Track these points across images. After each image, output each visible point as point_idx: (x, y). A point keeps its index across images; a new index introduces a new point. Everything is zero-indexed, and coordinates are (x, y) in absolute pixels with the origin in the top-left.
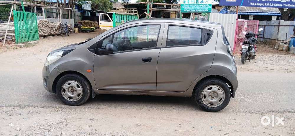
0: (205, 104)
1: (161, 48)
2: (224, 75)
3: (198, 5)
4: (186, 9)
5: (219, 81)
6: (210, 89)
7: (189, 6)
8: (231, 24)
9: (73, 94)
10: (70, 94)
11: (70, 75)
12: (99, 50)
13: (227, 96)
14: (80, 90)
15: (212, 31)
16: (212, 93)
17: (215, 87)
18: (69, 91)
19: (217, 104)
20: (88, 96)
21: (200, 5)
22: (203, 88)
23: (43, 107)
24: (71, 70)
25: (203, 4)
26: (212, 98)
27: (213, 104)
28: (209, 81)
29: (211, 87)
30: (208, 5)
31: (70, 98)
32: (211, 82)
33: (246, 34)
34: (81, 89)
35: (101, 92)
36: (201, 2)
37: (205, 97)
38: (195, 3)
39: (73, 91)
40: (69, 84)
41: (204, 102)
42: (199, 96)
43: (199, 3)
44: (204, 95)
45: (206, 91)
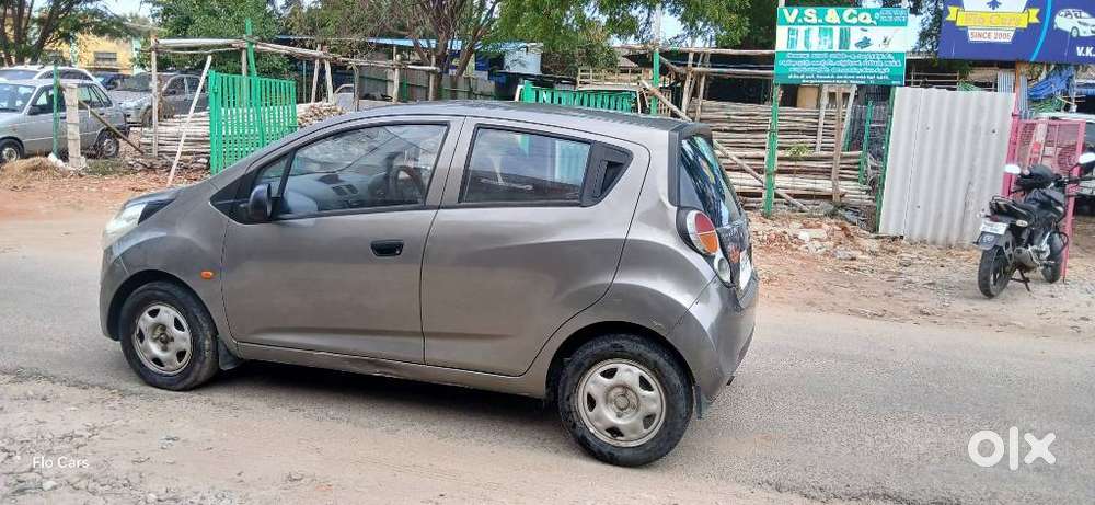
0: (592, 430)
1: (439, 208)
2: (655, 325)
3: (849, 53)
4: (795, 69)
5: (642, 349)
6: (610, 374)
7: (811, 60)
8: (987, 133)
9: (165, 349)
10: (155, 349)
11: (156, 285)
12: (242, 205)
13: (673, 408)
14: (183, 339)
15: (628, 155)
16: (619, 390)
17: (629, 370)
18: (155, 340)
19: (634, 436)
20: (207, 361)
21: (857, 53)
22: (584, 369)
23: (79, 384)
24: (157, 266)
25: (865, 50)
26: (622, 409)
27: (622, 435)
28: (603, 345)
29: (612, 366)
30: (890, 56)
31: (157, 361)
32: (615, 346)
33: (1022, 175)
34: (186, 334)
35: (247, 351)
36: (857, 45)
37: (592, 402)
38: (836, 49)
39: (165, 341)
40: (154, 313)
41: (588, 423)
42: (568, 399)
43: (853, 48)
44: (589, 396)
45: (594, 382)
